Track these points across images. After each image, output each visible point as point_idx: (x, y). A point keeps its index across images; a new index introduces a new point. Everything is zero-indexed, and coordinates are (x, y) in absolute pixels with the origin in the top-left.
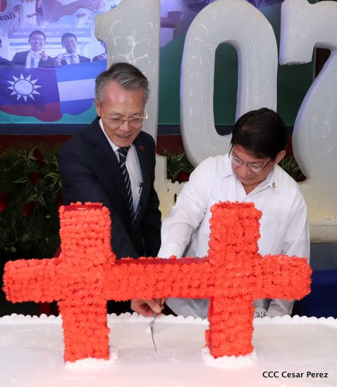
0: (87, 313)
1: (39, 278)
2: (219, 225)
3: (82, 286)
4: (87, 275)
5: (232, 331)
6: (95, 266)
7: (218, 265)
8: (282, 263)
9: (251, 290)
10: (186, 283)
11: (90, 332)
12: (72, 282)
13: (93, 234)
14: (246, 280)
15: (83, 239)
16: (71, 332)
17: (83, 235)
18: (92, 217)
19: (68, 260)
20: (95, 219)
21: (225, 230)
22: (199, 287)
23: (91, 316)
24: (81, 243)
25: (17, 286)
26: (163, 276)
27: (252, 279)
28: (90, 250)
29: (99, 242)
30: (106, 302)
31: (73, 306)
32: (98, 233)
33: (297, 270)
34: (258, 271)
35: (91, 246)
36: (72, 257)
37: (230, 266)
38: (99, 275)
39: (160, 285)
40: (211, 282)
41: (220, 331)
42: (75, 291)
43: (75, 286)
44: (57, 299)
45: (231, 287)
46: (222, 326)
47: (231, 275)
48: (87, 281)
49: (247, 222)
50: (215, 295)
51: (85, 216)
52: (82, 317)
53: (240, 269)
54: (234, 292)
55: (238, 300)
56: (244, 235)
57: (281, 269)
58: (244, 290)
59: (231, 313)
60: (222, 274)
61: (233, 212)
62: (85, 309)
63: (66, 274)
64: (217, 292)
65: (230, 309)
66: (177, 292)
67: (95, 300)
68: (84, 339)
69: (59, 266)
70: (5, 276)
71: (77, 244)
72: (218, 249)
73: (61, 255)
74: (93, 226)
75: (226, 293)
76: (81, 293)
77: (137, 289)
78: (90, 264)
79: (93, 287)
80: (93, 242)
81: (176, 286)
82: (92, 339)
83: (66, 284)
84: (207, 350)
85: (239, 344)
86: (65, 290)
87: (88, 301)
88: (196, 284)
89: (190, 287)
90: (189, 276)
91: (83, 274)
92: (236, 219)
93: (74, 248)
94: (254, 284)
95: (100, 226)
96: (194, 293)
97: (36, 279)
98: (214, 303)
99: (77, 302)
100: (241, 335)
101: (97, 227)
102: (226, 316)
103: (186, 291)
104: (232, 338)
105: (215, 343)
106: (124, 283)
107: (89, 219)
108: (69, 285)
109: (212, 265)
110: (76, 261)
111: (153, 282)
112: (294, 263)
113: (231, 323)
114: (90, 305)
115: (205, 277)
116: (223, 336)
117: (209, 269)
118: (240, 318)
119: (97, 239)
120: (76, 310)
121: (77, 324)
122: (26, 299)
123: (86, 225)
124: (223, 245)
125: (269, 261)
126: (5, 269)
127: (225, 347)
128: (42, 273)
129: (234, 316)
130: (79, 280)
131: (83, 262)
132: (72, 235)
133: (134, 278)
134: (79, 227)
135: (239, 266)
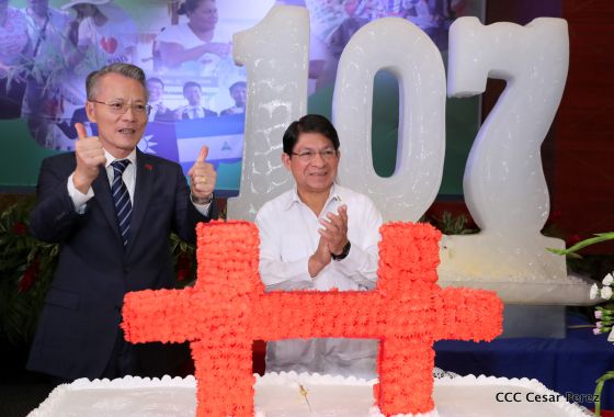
0: (227, 357)
1: (169, 311)
2: (390, 248)
3: (223, 321)
4: (229, 306)
5: (408, 381)
6: (240, 295)
7: (390, 297)
8: (467, 295)
9: (430, 328)
10: (351, 319)
11: (231, 383)
12: (210, 315)
13: (238, 255)
14: (425, 316)
15: (226, 261)
16: (206, 382)
17: (226, 255)
18: (237, 233)
19: (206, 287)
20: (242, 236)
21: (397, 253)
22: (366, 324)
23: (233, 361)
24: (224, 265)
25: (140, 321)
26: (323, 310)
27: (431, 315)
28: (234, 275)
29: (246, 264)
30: (252, 342)
31: (210, 348)
32: (244, 253)
33: (485, 304)
34: (439, 303)
35: (235, 270)
36: (212, 283)
37: (405, 298)
38: (244, 307)
39: (321, 320)
40: (382, 317)
41: (393, 381)
42: (213, 328)
43: (214, 322)
44: (191, 338)
45: (405, 324)
46: (396, 375)
47: (406, 308)
48: (229, 314)
49: (424, 244)
50: (387, 334)
51: (229, 233)
52: (221, 362)
53: (416, 302)
54: (410, 330)
55: (414, 341)
56: (420, 259)
57: (465, 303)
58: (421, 329)
59: (406, 358)
60: (394, 307)
61: (407, 231)
62: (226, 351)
63: (203, 305)
64: (389, 331)
65: (405, 352)
66: (339, 329)
67: (239, 340)
68: (223, 391)
69: (194, 296)
70: (124, 308)
71: (218, 267)
72: (389, 276)
73: (197, 282)
74: (238, 245)
75: (400, 331)
76: (222, 330)
77: (291, 325)
78: (234, 293)
79: (236, 322)
80: (238, 265)
81: (340, 322)
82: (233, 391)
83: (203, 319)
84: (376, 409)
85: (417, 398)
86: (202, 327)
87: (230, 340)
88: (363, 319)
89: (356, 323)
90: (354, 310)
91: (224, 305)
92: (412, 239)
93: (214, 271)
94: (433, 321)
95: (247, 245)
96: (362, 330)
97: (164, 312)
98: (386, 344)
99: (216, 342)
100: (419, 387)
101: (244, 246)
102: (400, 361)
103: (351, 329)
104: (408, 389)
105: (388, 397)
106: (275, 318)
107: (233, 236)
108: (206, 320)
109: (382, 297)
110: (216, 288)
111: (311, 317)
112: (482, 296)
113: (406, 370)
114: (232, 346)
115: (374, 312)
116: (396, 388)
117: (379, 301)
118: (417, 364)
119: (242, 261)
120: (215, 353)
121: (215, 372)
122: (150, 339)
123: (230, 244)
124: (395, 271)
125: (451, 293)
126: (125, 300)
127: (399, 402)
128: (172, 304)
129: (410, 361)
130: (220, 313)
131: (225, 290)
132: (214, 256)
133: (287, 311)
134: (221, 245)
135: (415, 297)
